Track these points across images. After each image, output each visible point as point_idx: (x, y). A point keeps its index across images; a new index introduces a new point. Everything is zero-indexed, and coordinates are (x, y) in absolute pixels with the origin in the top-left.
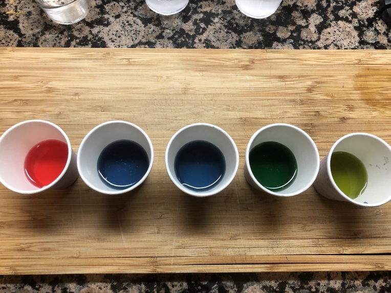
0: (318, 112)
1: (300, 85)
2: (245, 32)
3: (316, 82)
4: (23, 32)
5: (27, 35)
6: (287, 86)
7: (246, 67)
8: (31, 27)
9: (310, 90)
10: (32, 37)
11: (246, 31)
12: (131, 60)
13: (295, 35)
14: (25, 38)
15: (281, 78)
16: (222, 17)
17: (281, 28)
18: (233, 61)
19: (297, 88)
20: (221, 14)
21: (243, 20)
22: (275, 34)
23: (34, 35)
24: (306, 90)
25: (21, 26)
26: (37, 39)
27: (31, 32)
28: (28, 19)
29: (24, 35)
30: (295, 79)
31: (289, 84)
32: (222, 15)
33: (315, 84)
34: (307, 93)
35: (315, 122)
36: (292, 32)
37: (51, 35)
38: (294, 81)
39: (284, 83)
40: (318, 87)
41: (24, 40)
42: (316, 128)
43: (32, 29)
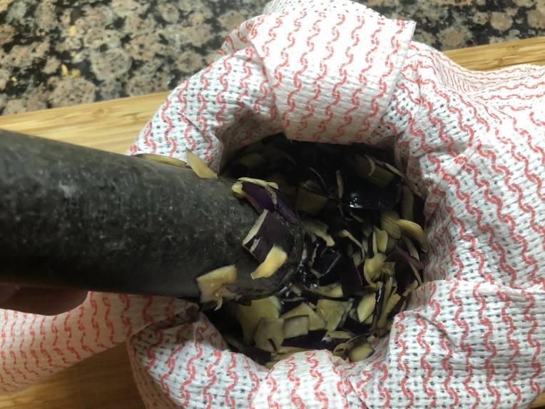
2: (443, 29)
4: (100, 77)
5: (107, 82)
8: (111, 68)
10: (116, 83)
11: (444, 27)
13: (519, 22)
14: (105, 86)
16: (403, 11)
17: (495, 14)
20: (399, 7)
21: (435, 11)
22: (488, 25)
23: (118, 80)
25: (94, 68)
26: (124, 85)
27: (112, 76)
28: (104, 56)
29: (103, 81)
32: (402, 8)
36: (514, 18)
37: (144, 76)
41: (104, 89)
43: (113, 71)
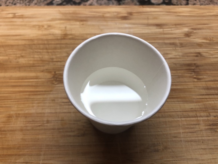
0: (199, 53)
1: (178, 31)
3: (192, 29)
6: (165, 32)
7: (124, 18)
9: (187, 35)
12: (16, 14)
15: (159, 25)
18: (112, 14)
19: (175, 34)
24: (184, 35)
30: (172, 26)
31: (166, 30)
33: (192, 30)
34: (185, 37)
35: (198, 62)
38: (171, 28)
39: (161, 30)
40: (195, 33)
42: (201, 68)
